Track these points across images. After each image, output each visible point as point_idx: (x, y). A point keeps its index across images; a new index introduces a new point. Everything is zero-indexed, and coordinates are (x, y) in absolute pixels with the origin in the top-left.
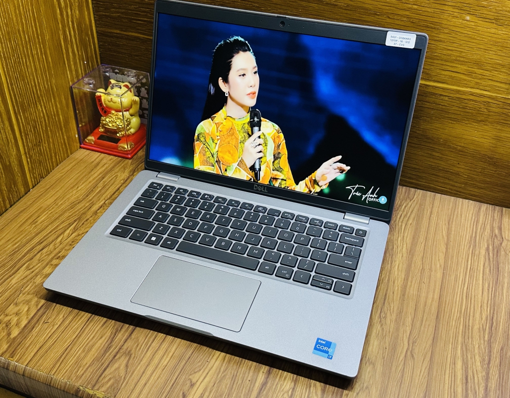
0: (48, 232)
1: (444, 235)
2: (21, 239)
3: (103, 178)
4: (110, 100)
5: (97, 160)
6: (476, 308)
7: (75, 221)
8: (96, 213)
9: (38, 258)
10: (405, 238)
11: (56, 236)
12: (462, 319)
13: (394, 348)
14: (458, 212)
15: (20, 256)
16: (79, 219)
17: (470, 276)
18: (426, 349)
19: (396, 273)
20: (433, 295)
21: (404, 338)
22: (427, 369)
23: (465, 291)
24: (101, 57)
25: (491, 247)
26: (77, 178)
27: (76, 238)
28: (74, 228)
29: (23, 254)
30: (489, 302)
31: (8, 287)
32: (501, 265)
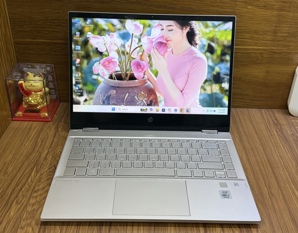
0: (19, 177)
1: (252, 129)
2: (2, 186)
3: (39, 136)
4: (30, 85)
5: (29, 126)
6: (288, 162)
7: (34, 166)
8: (46, 158)
9: (21, 195)
10: (234, 134)
11: (26, 179)
12: (285, 169)
13: (261, 193)
14: (252, 116)
15: (8, 197)
16: (36, 164)
17: (277, 147)
18: (277, 189)
19: (240, 153)
20: (265, 160)
21: (264, 187)
22: (283, 199)
23: (278, 155)
24: (17, 59)
25: (277, 130)
26: (21, 139)
27: (41, 177)
28: (36, 171)
29: (9, 195)
30: (292, 157)
31: (10, 218)
32: (287, 138)
